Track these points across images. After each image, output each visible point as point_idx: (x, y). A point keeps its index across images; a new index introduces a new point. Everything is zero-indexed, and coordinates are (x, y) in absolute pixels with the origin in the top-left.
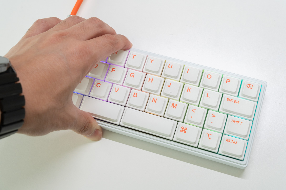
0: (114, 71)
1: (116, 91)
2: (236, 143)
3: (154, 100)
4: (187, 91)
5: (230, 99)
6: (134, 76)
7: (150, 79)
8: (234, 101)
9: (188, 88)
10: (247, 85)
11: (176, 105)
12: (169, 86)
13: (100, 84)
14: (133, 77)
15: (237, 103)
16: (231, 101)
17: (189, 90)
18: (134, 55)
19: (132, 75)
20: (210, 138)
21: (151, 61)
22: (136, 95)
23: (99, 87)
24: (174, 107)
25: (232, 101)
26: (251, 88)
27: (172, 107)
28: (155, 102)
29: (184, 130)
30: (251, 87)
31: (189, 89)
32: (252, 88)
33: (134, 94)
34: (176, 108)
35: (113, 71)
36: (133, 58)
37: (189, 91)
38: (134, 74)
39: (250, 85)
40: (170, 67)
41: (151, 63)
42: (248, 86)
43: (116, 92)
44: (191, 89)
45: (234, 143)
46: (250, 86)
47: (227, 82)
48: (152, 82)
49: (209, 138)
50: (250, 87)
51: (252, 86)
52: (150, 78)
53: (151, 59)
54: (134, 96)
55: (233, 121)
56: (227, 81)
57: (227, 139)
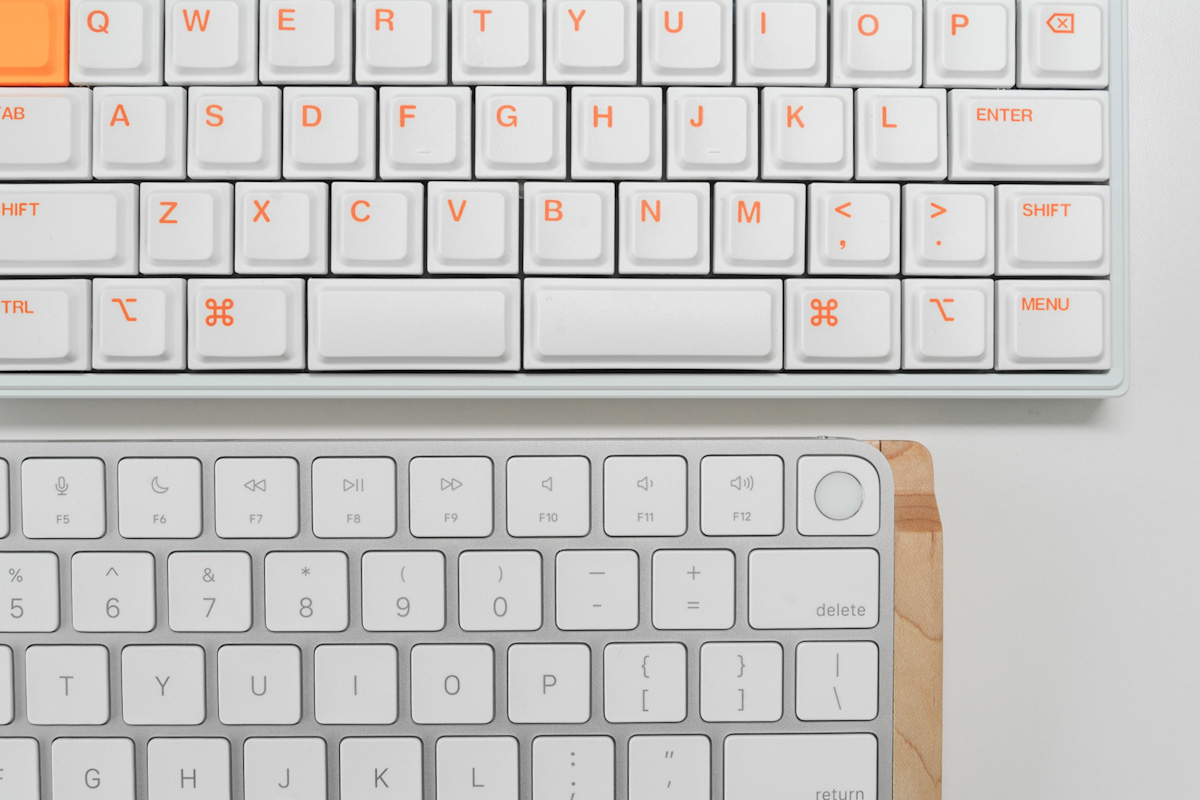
0: (412, 116)
1: (457, 214)
2: (1063, 305)
3: (647, 210)
4: (789, 125)
5: (989, 111)
6: (515, 118)
7: (596, 116)
8: (1008, 114)
9: (789, 108)
10: (1048, 23)
11: (757, 205)
12: (696, 121)
13: (368, 205)
14: (515, 123)
15: (1027, 118)
16: (996, 119)
17: (796, 115)
18: (483, 13)
19: (508, 119)
20: (948, 316)
21: (577, 21)
22: (557, 210)
23: (368, 217)
24: (749, 220)
25: (1001, 114)
26: (1069, 29)
27: (740, 220)
28: (657, 218)
29: (824, 313)
30: (1068, 23)
31: (794, 111)
32: (1072, 31)
33: (547, 210)
34: (758, 221)
35: (408, 119)
36: (483, 29)
37: (794, 121)
38: (514, 109)
39: (1063, 18)
40: (674, 25)
41: (577, 29)
42: (1055, 23)
43: (457, 219)
44: (801, 108)
45: (1055, 308)
46: (1062, 24)
47: (958, 29)
48: (610, 125)
49: (946, 319)
50: (1063, 28)
51: (1069, 18)
52: (596, 108)
53: (570, 11)
54: (547, 218)
55: (1029, 210)
56: (954, 26)
57: (1024, 300)
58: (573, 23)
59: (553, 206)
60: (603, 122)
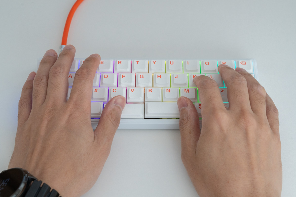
3: (168, 91)
11: (188, 90)
12: (176, 77)
13: (116, 90)
18: (137, 62)
22: (151, 90)
23: (116, 92)
24: (187, 92)
26: (245, 64)
27: (185, 92)
28: (169, 92)
30: (245, 63)
31: (194, 76)
33: (149, 90)
35: (123, 77)
38: (143, 75)
40: (172, 63)
42: (242, 63)
43: (132, 92)
46: (243, 63)
51: (245, 62)
52: (158, 75)
54: (149, 92)
58: (154, 63)
59: (150, 90)
60: (159, 77)
